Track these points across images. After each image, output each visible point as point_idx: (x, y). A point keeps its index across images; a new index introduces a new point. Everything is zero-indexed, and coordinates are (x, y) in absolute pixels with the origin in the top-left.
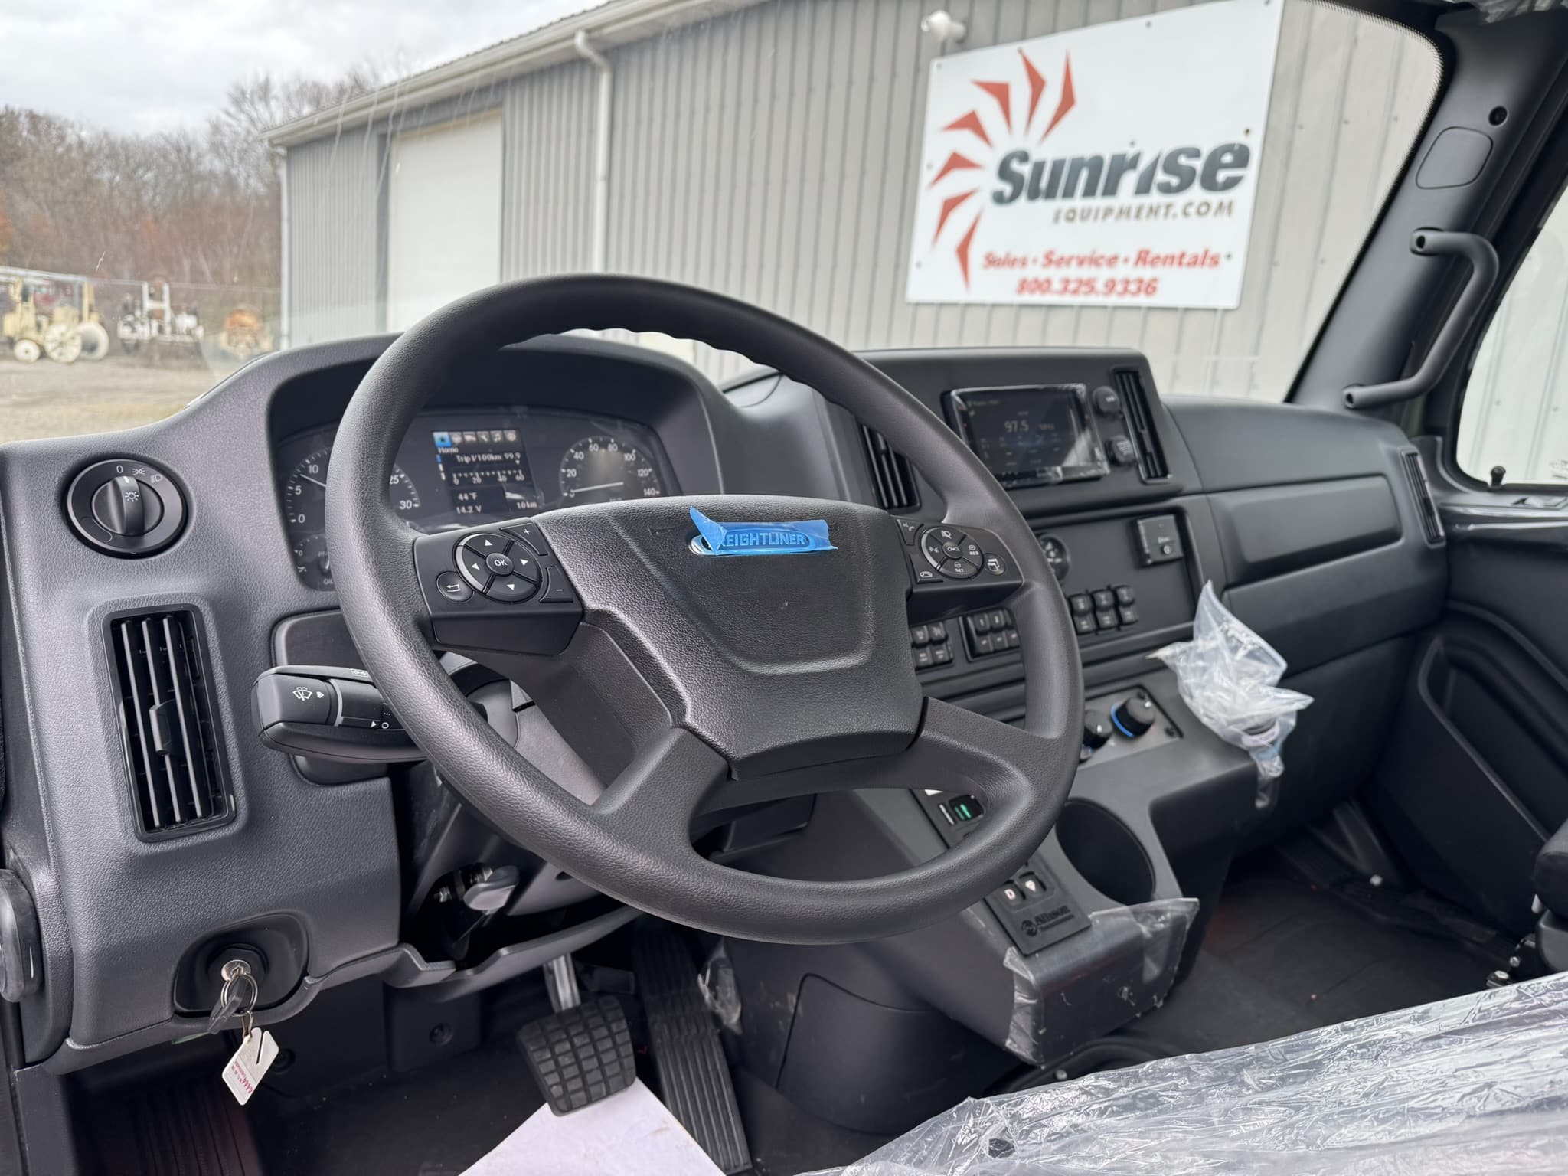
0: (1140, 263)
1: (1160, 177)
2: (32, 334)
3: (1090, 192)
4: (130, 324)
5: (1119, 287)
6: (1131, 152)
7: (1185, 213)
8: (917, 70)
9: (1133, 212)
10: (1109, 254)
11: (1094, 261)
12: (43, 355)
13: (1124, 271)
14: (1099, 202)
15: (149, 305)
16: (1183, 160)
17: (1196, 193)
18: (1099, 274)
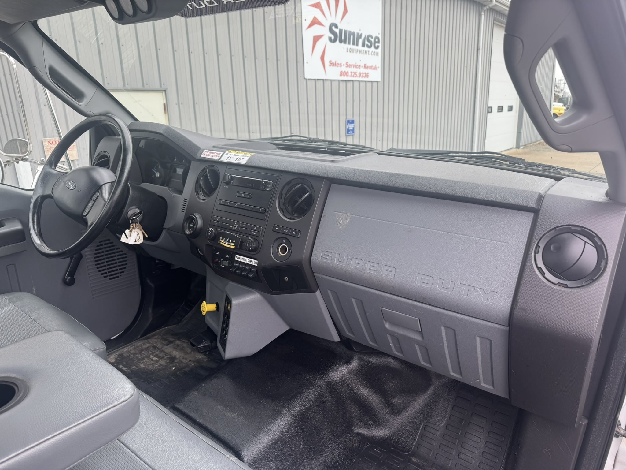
0: (365, 68)
1: (367, 42)
3: (353, 44)
5: (362, 75)
6: (360, 33)
7: (372, 55)
9: (362, 52)
10: (359, 65)
11: (355, 66)
13: (362, 70)
14: (355, 47)
16: (370, 38)
17: (372, 49)
18: (358, 71)
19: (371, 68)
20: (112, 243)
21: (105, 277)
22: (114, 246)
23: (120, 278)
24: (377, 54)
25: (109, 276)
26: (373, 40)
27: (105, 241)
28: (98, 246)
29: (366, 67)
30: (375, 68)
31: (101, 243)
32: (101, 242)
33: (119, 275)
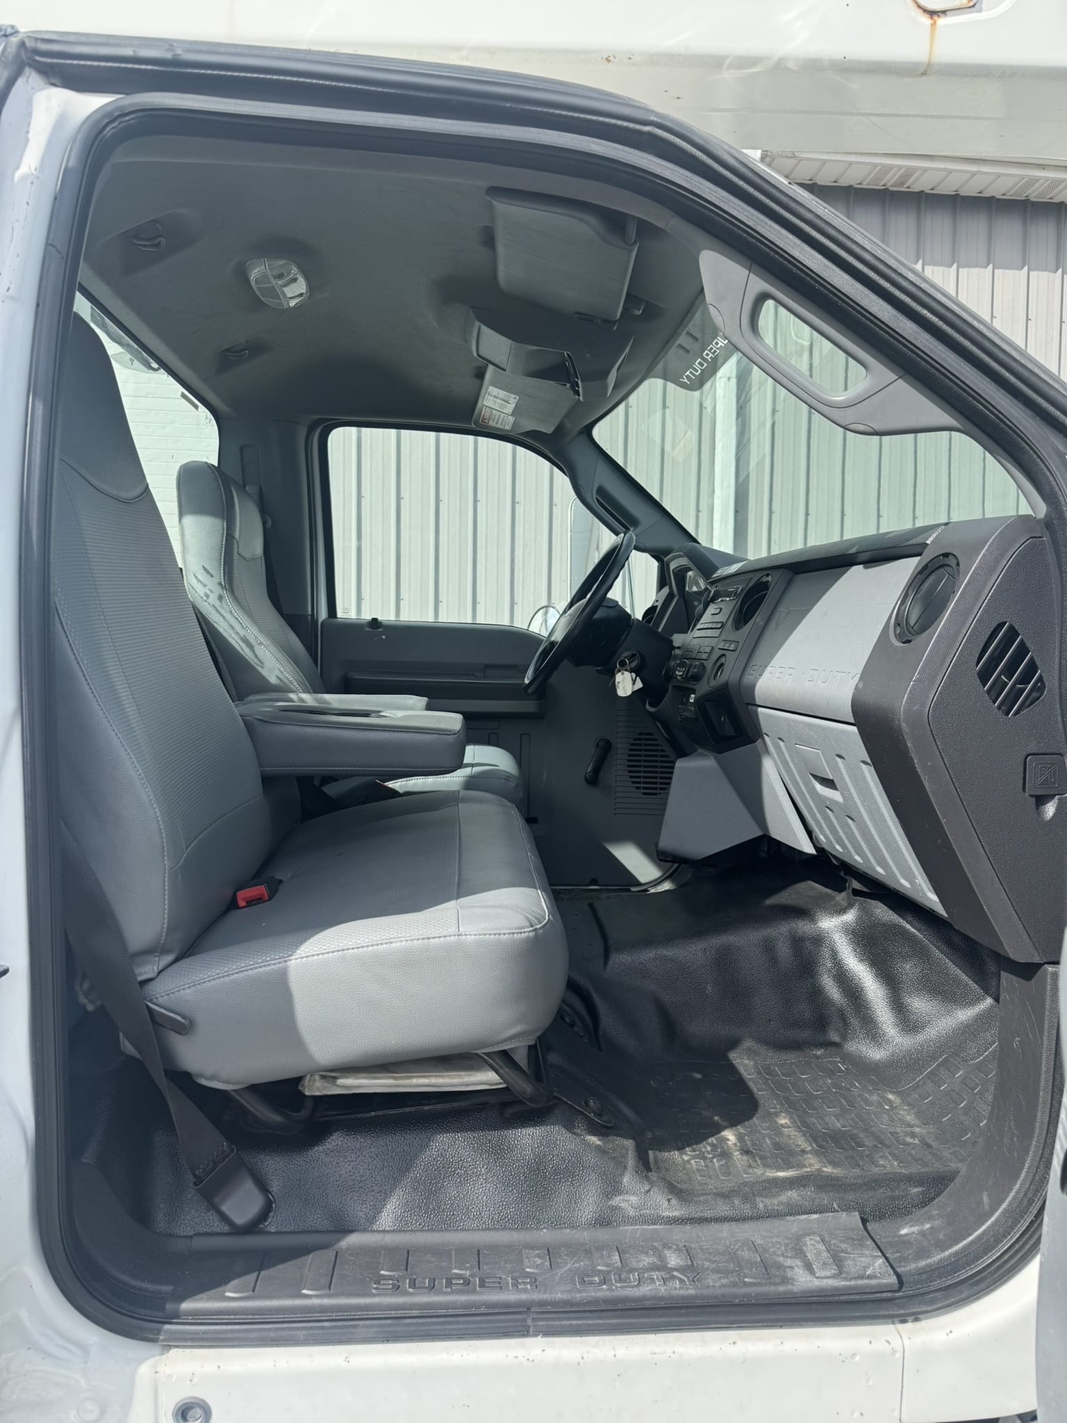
20: (655, 740)
21: (637, 788)
22: (657, 745)
23: (658, 796)
25: (644, 788)
27: (646, 734)
28: (635, 739)
31: (640, 737)
32: (641, 734)
33: (658, 791)
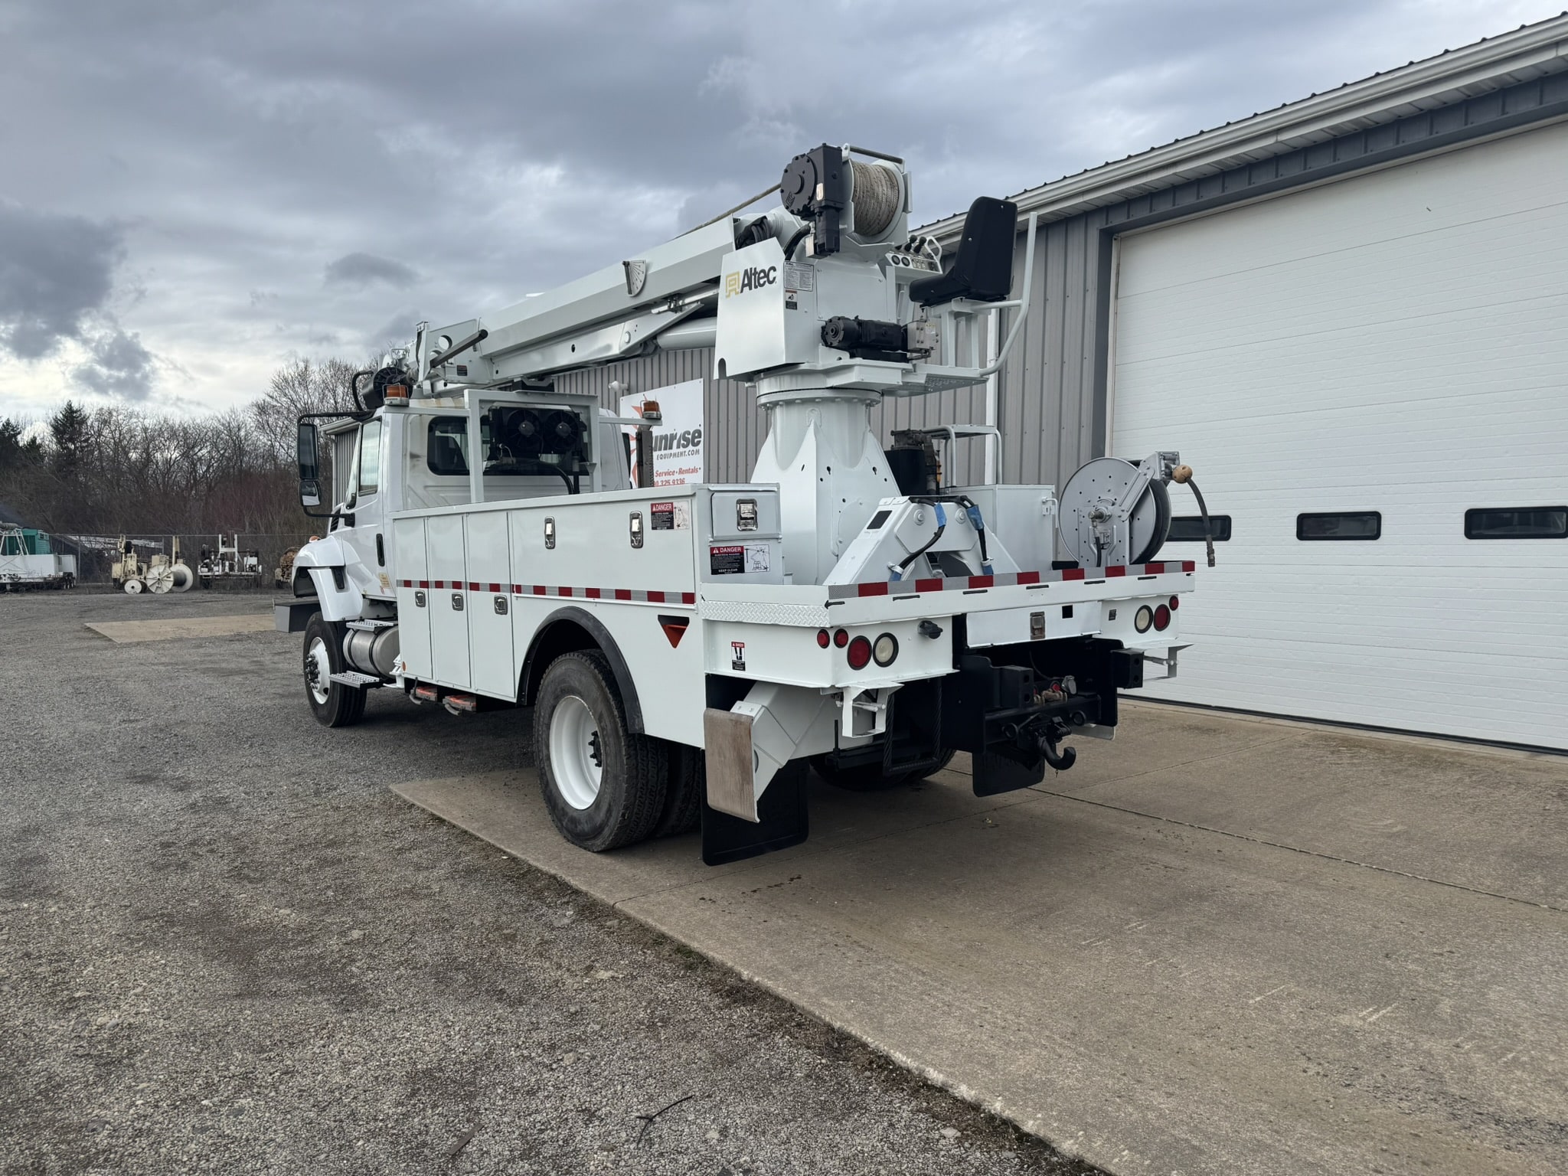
1: (682, 442)
2: (136, 576)
3: (665, 449)
4: (207, 565)
7: (689, 455)
8: (616, 401)
12: (145, 589)
13: (677, 476)
14: (668, 452)
15: (222, 550)
16: (687, 435)
17: (691, 447)
18: (671, 478)
19: (687, 471)
24: (698, 451)
26: (690, 437)
29: (681, 472)
30: (695, 470)
